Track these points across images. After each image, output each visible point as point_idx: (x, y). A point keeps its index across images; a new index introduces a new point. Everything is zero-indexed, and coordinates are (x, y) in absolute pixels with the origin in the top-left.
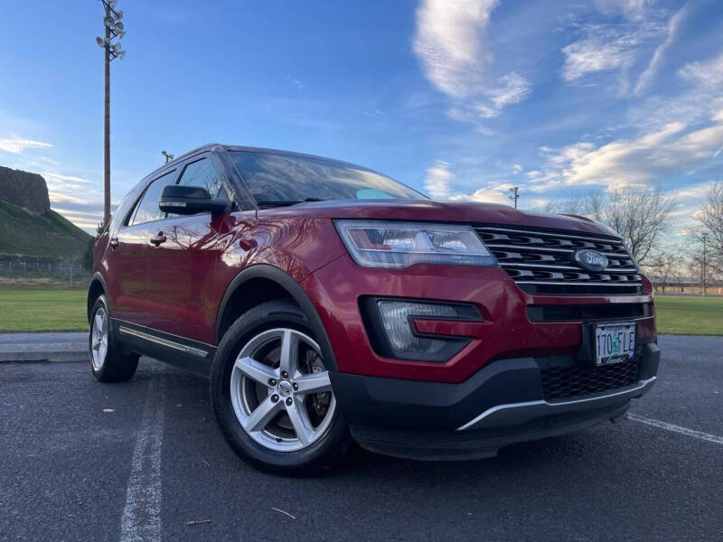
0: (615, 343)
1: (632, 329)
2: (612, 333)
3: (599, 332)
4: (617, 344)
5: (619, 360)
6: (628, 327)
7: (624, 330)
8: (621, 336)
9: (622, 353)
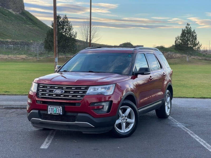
0: (55, 110)
1: (61, 108)
2: (54, 108)
3: (49, 107)
4: (56, 110)
5: (57, 114)
6: (59, 107)
7: (58, 108)
8: (57, 109)
9: (58, 113)
